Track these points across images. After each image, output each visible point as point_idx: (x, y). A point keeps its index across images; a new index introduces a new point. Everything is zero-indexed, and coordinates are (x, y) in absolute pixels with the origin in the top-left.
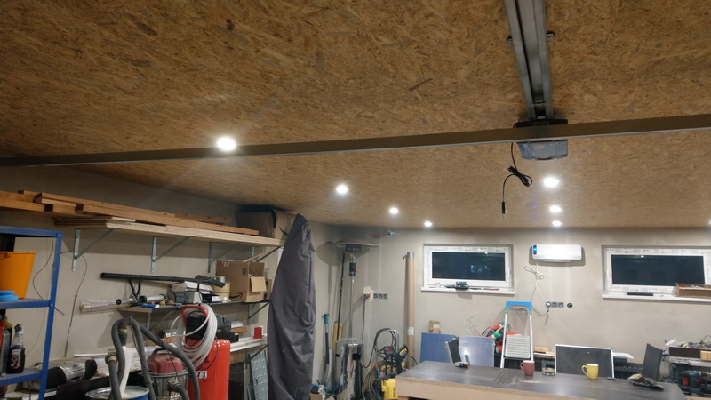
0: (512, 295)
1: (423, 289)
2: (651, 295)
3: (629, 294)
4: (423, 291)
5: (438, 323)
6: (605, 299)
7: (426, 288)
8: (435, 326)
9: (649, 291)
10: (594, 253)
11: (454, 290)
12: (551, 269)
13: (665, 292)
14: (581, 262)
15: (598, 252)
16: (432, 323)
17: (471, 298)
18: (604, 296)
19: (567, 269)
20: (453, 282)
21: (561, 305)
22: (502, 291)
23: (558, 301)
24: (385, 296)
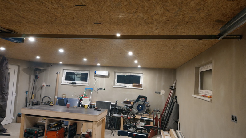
0: (88, 86)
1: (61, 84)
2: (126, 86)
3: (120, 86)
4: (62, 84)
5: (65, 94)
6: (114, 87)
7: (63, 83)
8: (64, 95)
9: (126, 85)
10: (112, 74)
11: (71, 84)
12: (100, 78)
13: (130, 86)
14: (108, 76)
15: (113, 74)
16: (63, 94)
17: (76, 87)
18: (114, 86)
19: (105, 78)
20: (71, 82)
21: (102, 89)
22: (85, 85)
23: (101, 88)
24: (49, 86)
